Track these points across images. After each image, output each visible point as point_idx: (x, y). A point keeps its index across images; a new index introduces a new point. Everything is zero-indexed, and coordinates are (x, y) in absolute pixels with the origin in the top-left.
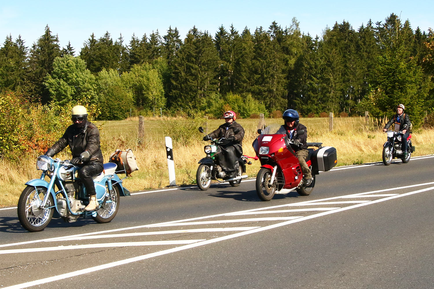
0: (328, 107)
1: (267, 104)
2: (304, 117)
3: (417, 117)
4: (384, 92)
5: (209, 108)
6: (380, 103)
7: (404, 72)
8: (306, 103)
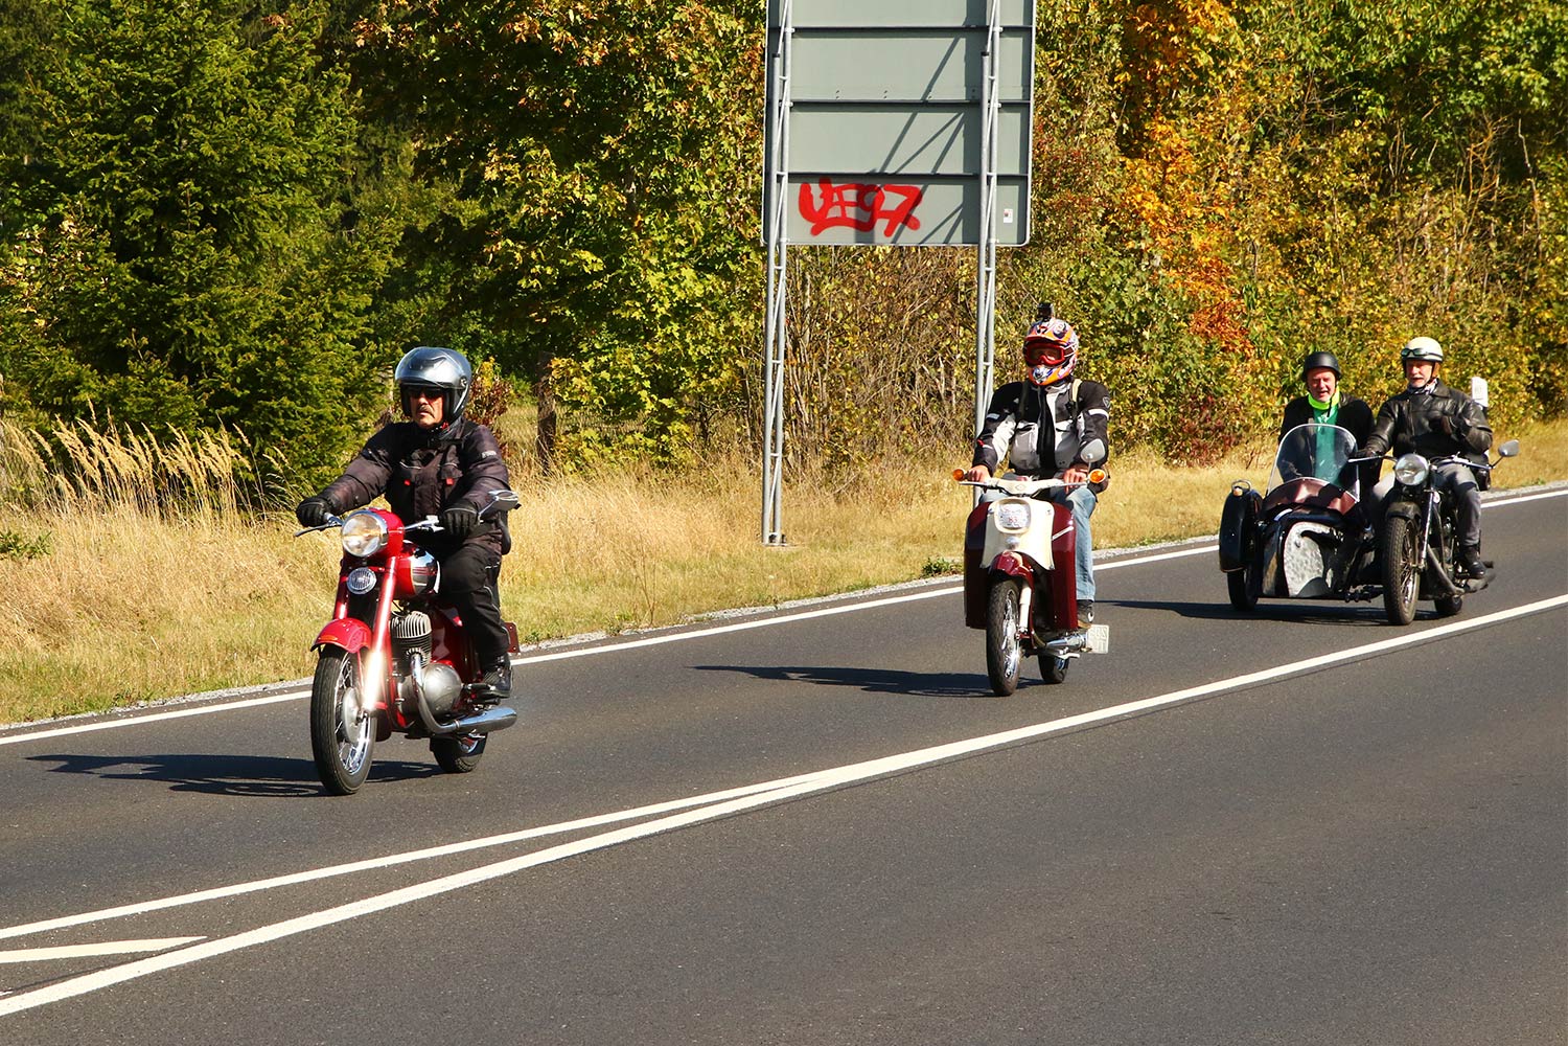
3: (327, 411)
4: (106, 240)
6: (83, 319)
7: (237, 108)
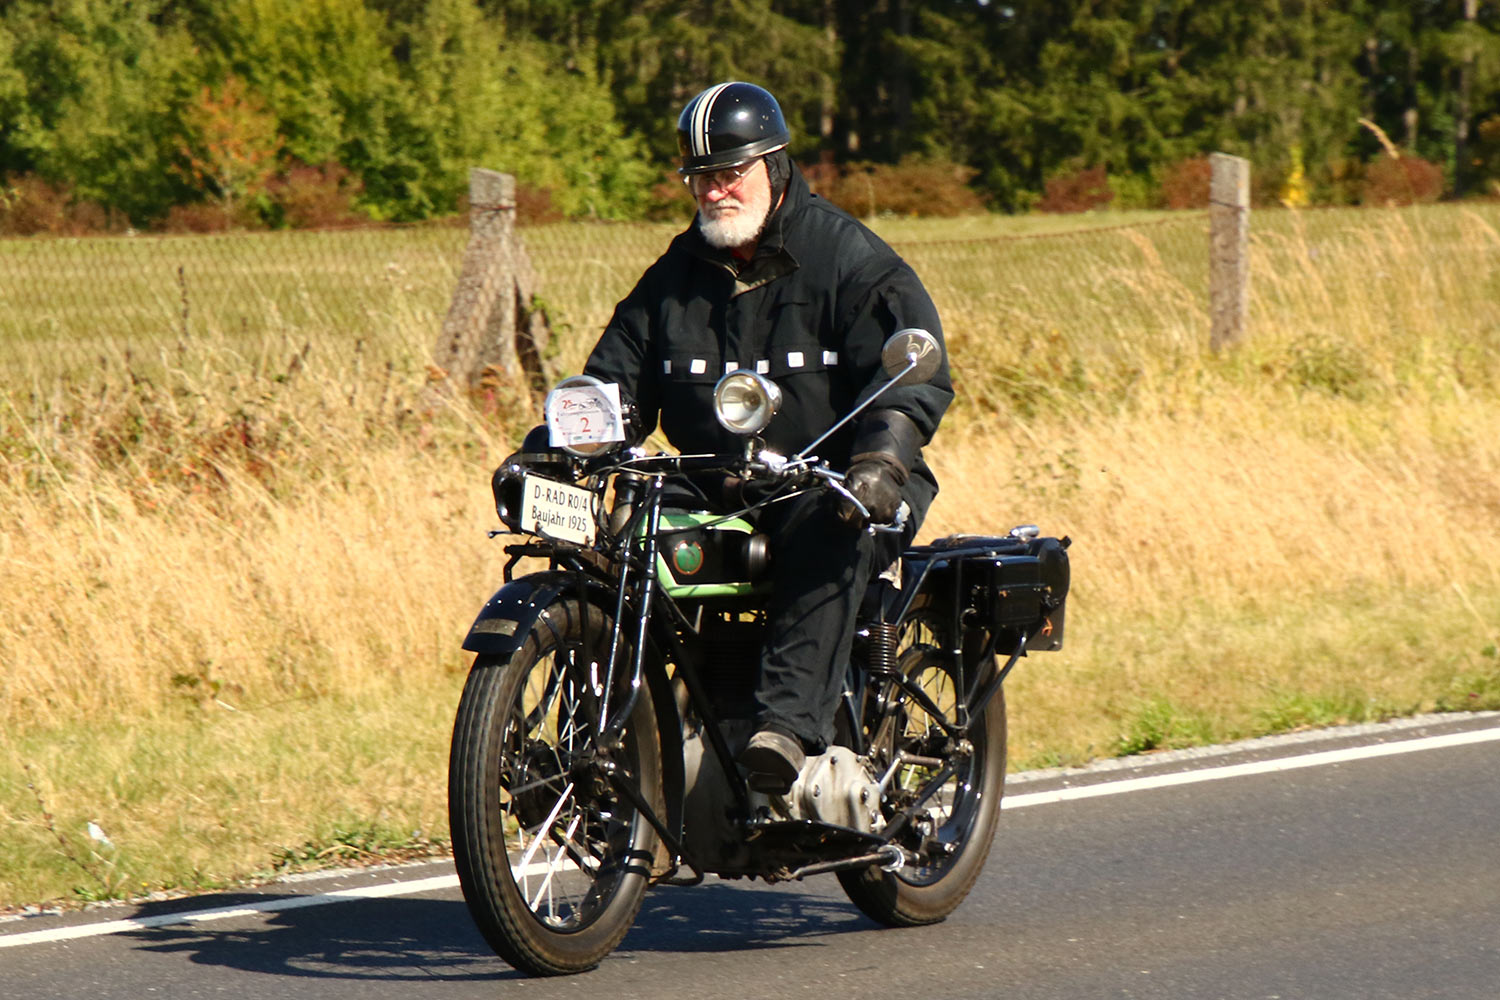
0: (1251, 101)
1: (632, 80)
2: (1008, 209)
5: (47, 124)
8: (1025, 67)
